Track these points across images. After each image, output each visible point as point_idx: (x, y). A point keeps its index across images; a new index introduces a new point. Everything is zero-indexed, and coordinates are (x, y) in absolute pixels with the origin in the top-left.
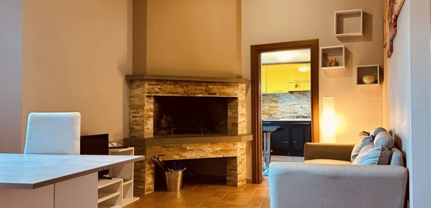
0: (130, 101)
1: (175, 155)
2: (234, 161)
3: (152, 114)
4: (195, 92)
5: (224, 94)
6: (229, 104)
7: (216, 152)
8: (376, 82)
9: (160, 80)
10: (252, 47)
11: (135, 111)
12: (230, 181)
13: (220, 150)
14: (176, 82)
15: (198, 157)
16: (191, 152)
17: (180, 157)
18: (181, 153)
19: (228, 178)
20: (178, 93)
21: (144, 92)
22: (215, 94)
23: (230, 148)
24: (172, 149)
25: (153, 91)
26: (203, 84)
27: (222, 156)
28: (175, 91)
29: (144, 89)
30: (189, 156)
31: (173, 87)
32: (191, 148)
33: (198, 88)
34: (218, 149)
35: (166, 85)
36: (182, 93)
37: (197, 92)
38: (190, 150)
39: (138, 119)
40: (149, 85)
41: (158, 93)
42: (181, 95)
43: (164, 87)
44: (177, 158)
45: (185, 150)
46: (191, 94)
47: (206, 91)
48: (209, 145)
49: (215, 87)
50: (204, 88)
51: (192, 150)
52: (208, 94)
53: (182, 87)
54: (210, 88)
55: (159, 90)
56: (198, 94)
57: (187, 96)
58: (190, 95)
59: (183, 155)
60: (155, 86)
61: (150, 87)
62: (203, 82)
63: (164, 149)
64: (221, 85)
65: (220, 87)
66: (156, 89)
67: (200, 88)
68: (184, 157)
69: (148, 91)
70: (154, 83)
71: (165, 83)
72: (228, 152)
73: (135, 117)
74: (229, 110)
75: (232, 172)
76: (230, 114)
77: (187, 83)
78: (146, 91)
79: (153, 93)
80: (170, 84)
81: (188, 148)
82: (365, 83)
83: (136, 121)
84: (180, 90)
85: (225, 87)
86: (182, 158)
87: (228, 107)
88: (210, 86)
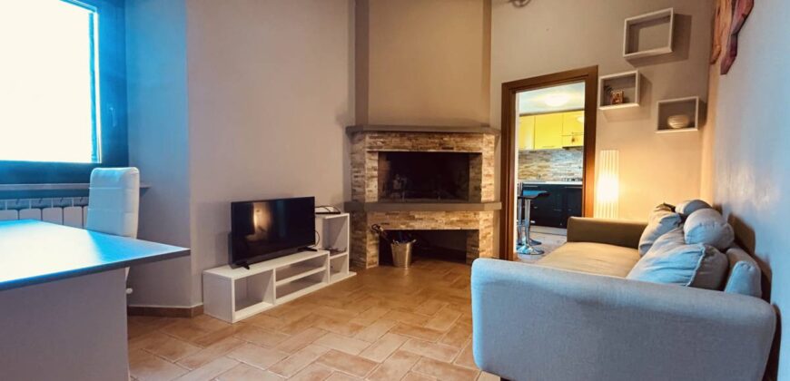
0: (352, 158)
1: (402, 224)
2: (475, 234)
3: (376, 173)
4: (426, 145)
5: (463, 148)
6: (471, 162)
7: (452, 223)
8: (691, 125)
9: (383, 132)
10: (505, 85)
11: (356, 169)
12: (470, 259)
13: (458, 221)
14: (402, 133)
15: (429, 228)
16: (421, 221)
17: (407, 227)
18: (408, 222)
19: (468, 256)
20: (404, 148)
21: (365, 147)
22: (452, 148)
23: (469, 218)
24: (398, 217)
25: (375, 145)
26: (436, 136)
27: (459, 228)
28: (401, 145)
29: (365, 143)
30: (418, 226)
31: (398, 140)
32: (421, 217)
33: (430, 141)
34: (455, 219)
35: (390, 138)
36: (409, 148)
37: (428, 146)
38: (419, 219)
39: (359, 179)
40: (371, 138)
41: (381, 147)
42: (408, 151)
43: (388, 140)
44: (403, 227)
45: (413, 218)
46: (421, 148)
47: (441, 144)
48: (443, 214)
49: (452, 139)
50: (436, 141)
51: (421, 219)
52: (444, 148)
53: (410, 140)
54: (446, 141)
55: (383, 144)
56: (430, 148)
57: (416, 151)
58: (420, 151)
59: (411, 224)
60: (377, 140)
61: (372, 140)
62: (436, 133)
63: (388, 216)
64: (459, 137)
65: (458, 139)
66: (378, 143)
67: (433, 141)
68: (411, 226)
69: (369, 145)
70: (376, 135)
71: (389, 135)
72: (467, 223)
73: (356, 177)
74: (471, 170)
75: (473, 248)
76: (472, 174)
77: (417, 135)
78: (367, 145)
80: (396, 136)
81: (416, 216)
82: (672, 128)
83: (357, 182)
84: (407, 143)
85: (464, 139)
86: (409, 229)
87: (471, 166)
88: (445, 139)
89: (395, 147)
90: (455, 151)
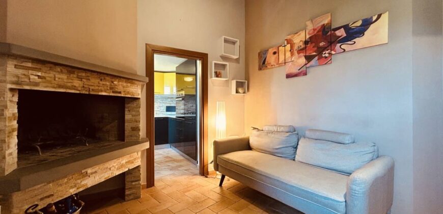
1: (72, 187)
2: (137, 170)
3: (15, 124)
4: (97, 88)
5: (128, 93)
7: (122, 166)
9: (43, 62)
10: (148, 46)
12: (130, 195)
13: (126, 162)
14: (71, 68)
15: (103, 180)
16: (94, 175)
17: (77, 189)
18: (79, 181)
19: (127, 192)
20: (74, 88)
21: (5, 81)
22: (120, 93)
23: (135, 157)
24: (66, 180)
25: (27, 80)
26: (107, 78)
27: (127, 169)
28: (69, 84)
29: (5, 75)
30: (90, 182)
31: (64, 77)
32: (94, 170)
33: (101, 82)
34: (124, 162)
35: (51, 72)
36: (80, 89)
37: (100, 88)
38: (92, 174)
40: (16, 66)
41: (37, 84)
42: (78, 92)
43: (50, 75)
44: (73, 191)
45: (85, 175)
46: (93, 90)
47: (111, 88)
49: (120, 83)
50: (108, 84)
51: (95, 172)
52: (113, 92)
53: (81, 79)
54: (115, 85)
55: (40, 80)
56: (102, 91)
57: (88, 93)
58: (92, 93)
59: (83, 183)
60: (30, 72)
61: (20, 72)
62: (108, 75)
63: (51, 185)
64: (126, 82)
65: (125, 84)
66: (32, 77)
67: (104, 83)
68: (84, 185)
69: (15, 79)
70: (29, 65)
71: (51, 69)
72: (133, 163)
74: (126, 113)
75: (134, 183)
76: (128, 116)
77: (88, 75)
78: (9, 79)
79: (27, 85)
80: (62, 72)
81: (89, 171)
84: (77, 83)
85: (129, 85)
86: (81, 190)
87: (126, 110)
88: (115, 83)
89: (60, 86)
90: (122, 95)
